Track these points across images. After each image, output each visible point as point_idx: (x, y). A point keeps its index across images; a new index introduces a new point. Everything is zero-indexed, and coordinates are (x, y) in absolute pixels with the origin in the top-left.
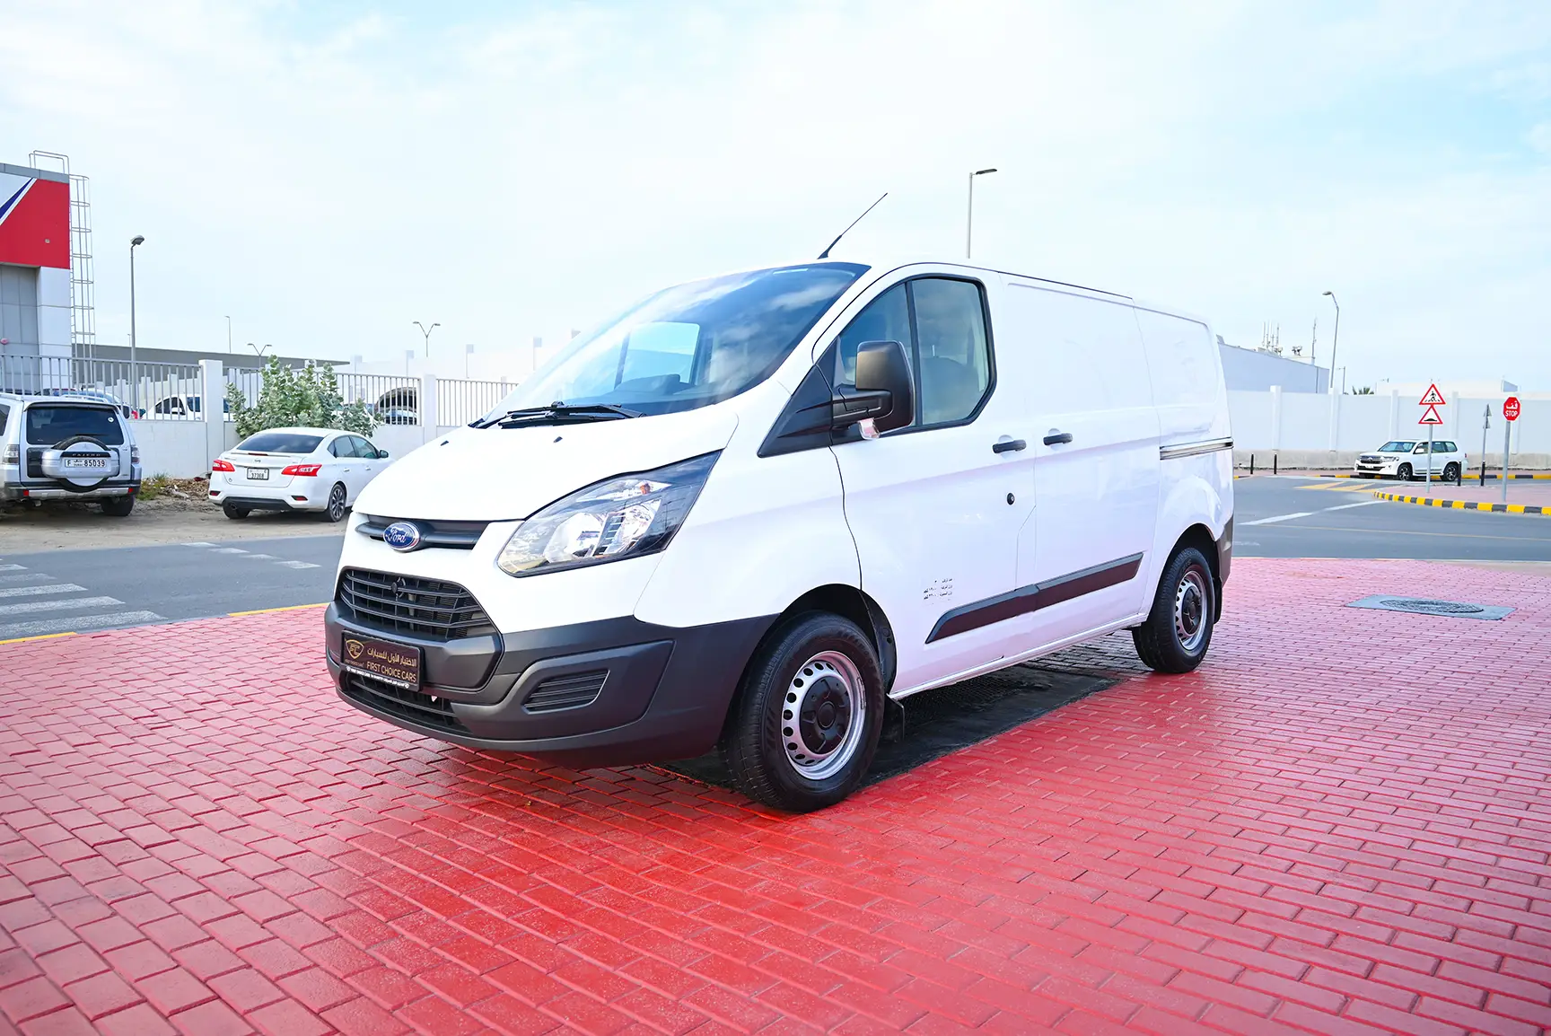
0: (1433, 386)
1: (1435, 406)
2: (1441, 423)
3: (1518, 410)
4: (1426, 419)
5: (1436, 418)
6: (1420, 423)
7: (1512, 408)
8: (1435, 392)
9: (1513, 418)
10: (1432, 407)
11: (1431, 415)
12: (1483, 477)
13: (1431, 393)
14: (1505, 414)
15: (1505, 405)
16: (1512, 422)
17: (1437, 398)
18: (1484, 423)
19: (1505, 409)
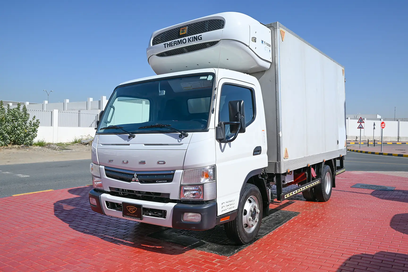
0: (361, 118)
1: (361, 123)
2: (363, 128)
3: (385, 125)
4: (359, 127)
6: (358, 128)
7: (383, 125)
8: (361, 119)
9: (383, 128)
10: (361, 124)
12: (374, 143)
13: (360, 120)
15: (381, 124)
16: (383, 129)
17: (362, 121)
18: (373, 128)
19: (381, 125)
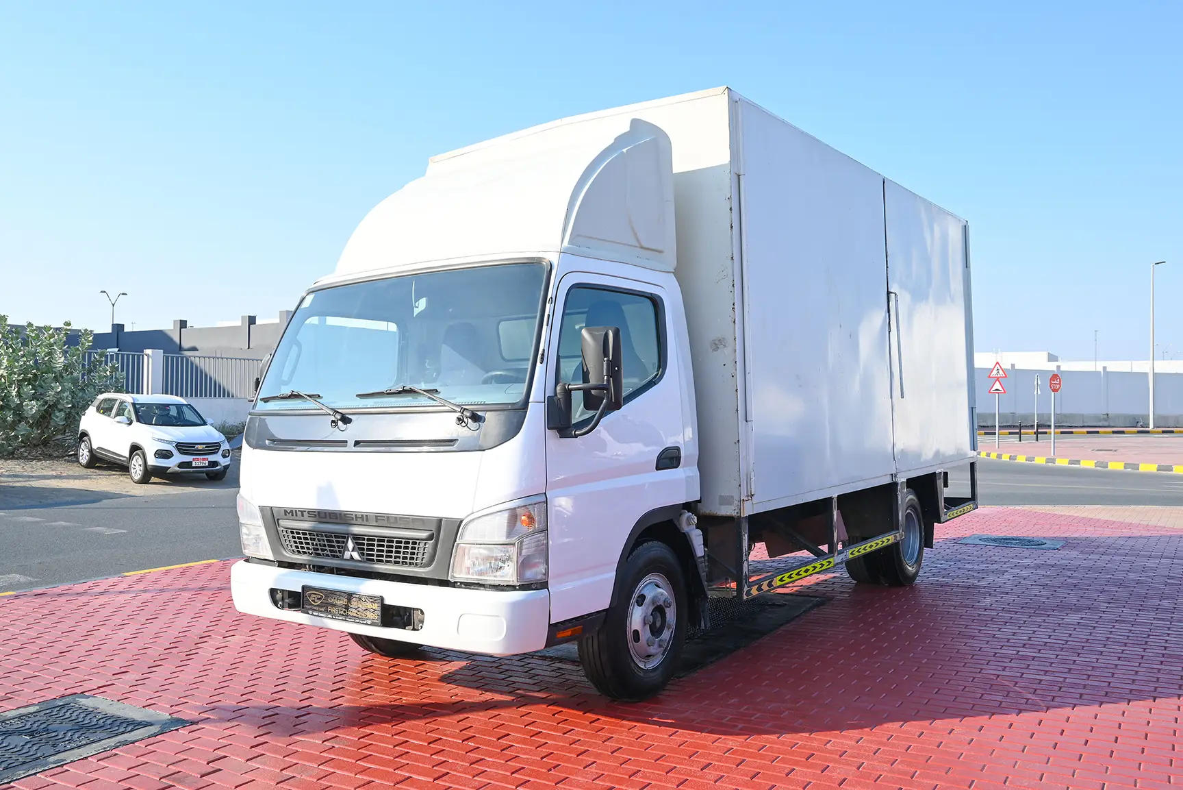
0: (997, 363)
1: (1000, 379)
2: (1005, 392)
3: (1060, 384)
4: (994, 388)
5: (1001, 389)
6: (990, 392)
7: (1056, 382)
8: (999, 368)
9: (1057, 391)
10: (997, 380)
11: (997, 386)
12: (1037, 433)
13: (996, 369)
14: (1051, 387)
15: (1051, 379)
16: (1056, 393)
17: (1001, 372)
19: (1051, 383)
